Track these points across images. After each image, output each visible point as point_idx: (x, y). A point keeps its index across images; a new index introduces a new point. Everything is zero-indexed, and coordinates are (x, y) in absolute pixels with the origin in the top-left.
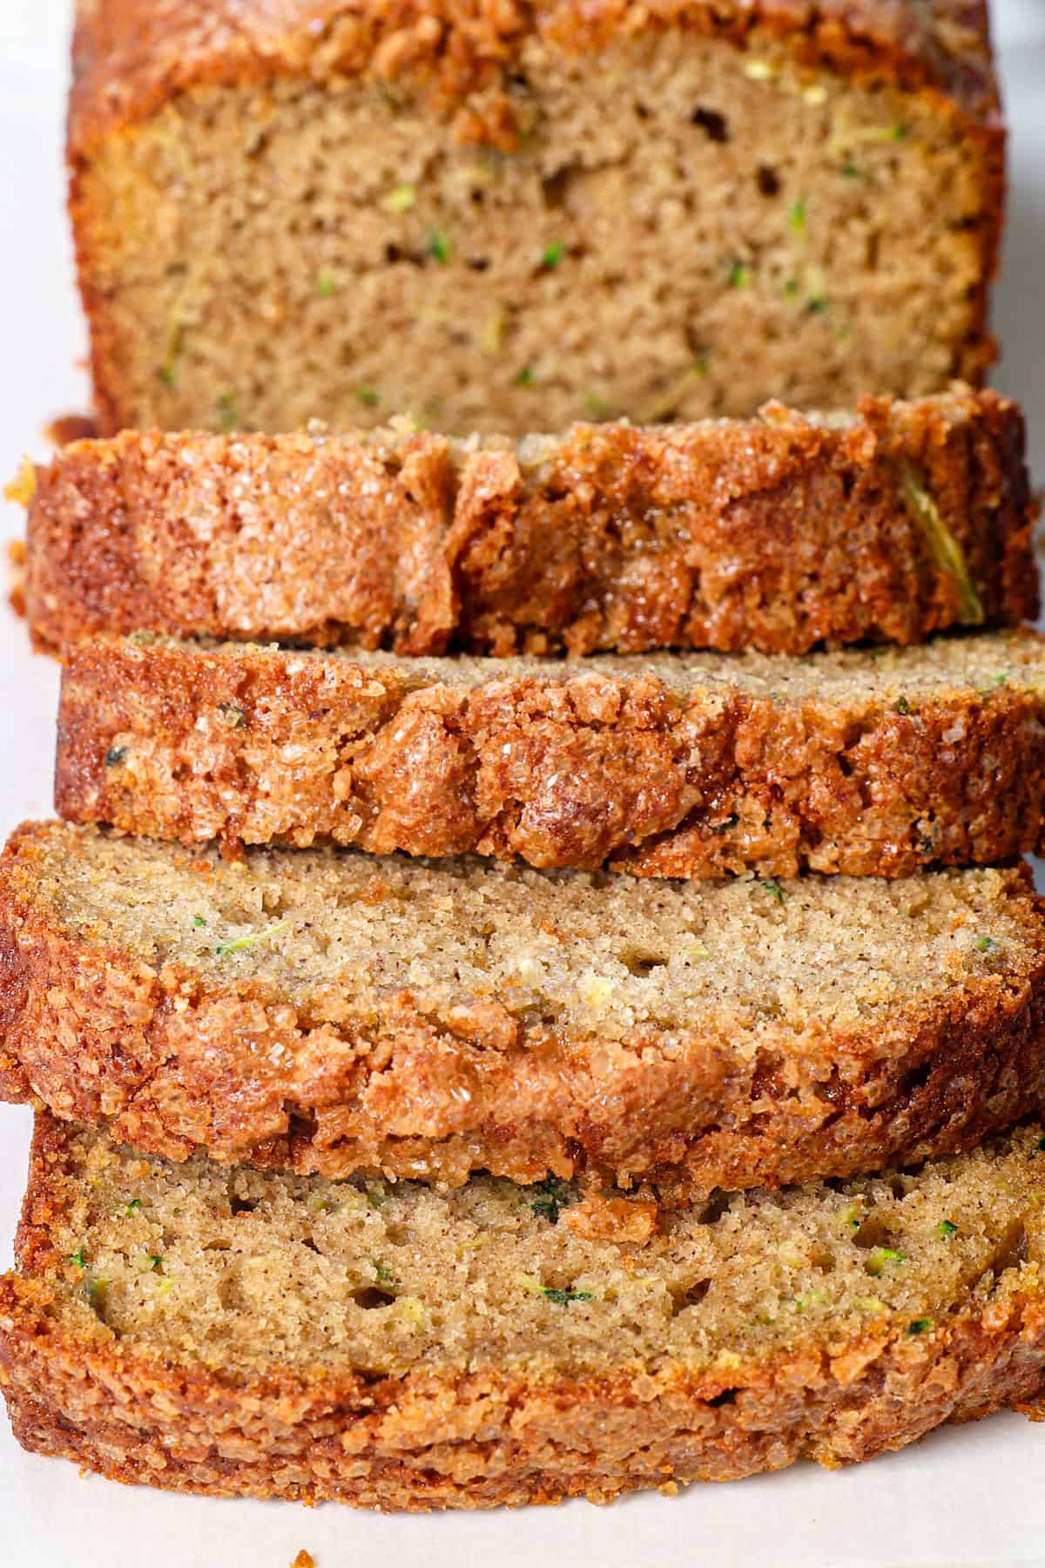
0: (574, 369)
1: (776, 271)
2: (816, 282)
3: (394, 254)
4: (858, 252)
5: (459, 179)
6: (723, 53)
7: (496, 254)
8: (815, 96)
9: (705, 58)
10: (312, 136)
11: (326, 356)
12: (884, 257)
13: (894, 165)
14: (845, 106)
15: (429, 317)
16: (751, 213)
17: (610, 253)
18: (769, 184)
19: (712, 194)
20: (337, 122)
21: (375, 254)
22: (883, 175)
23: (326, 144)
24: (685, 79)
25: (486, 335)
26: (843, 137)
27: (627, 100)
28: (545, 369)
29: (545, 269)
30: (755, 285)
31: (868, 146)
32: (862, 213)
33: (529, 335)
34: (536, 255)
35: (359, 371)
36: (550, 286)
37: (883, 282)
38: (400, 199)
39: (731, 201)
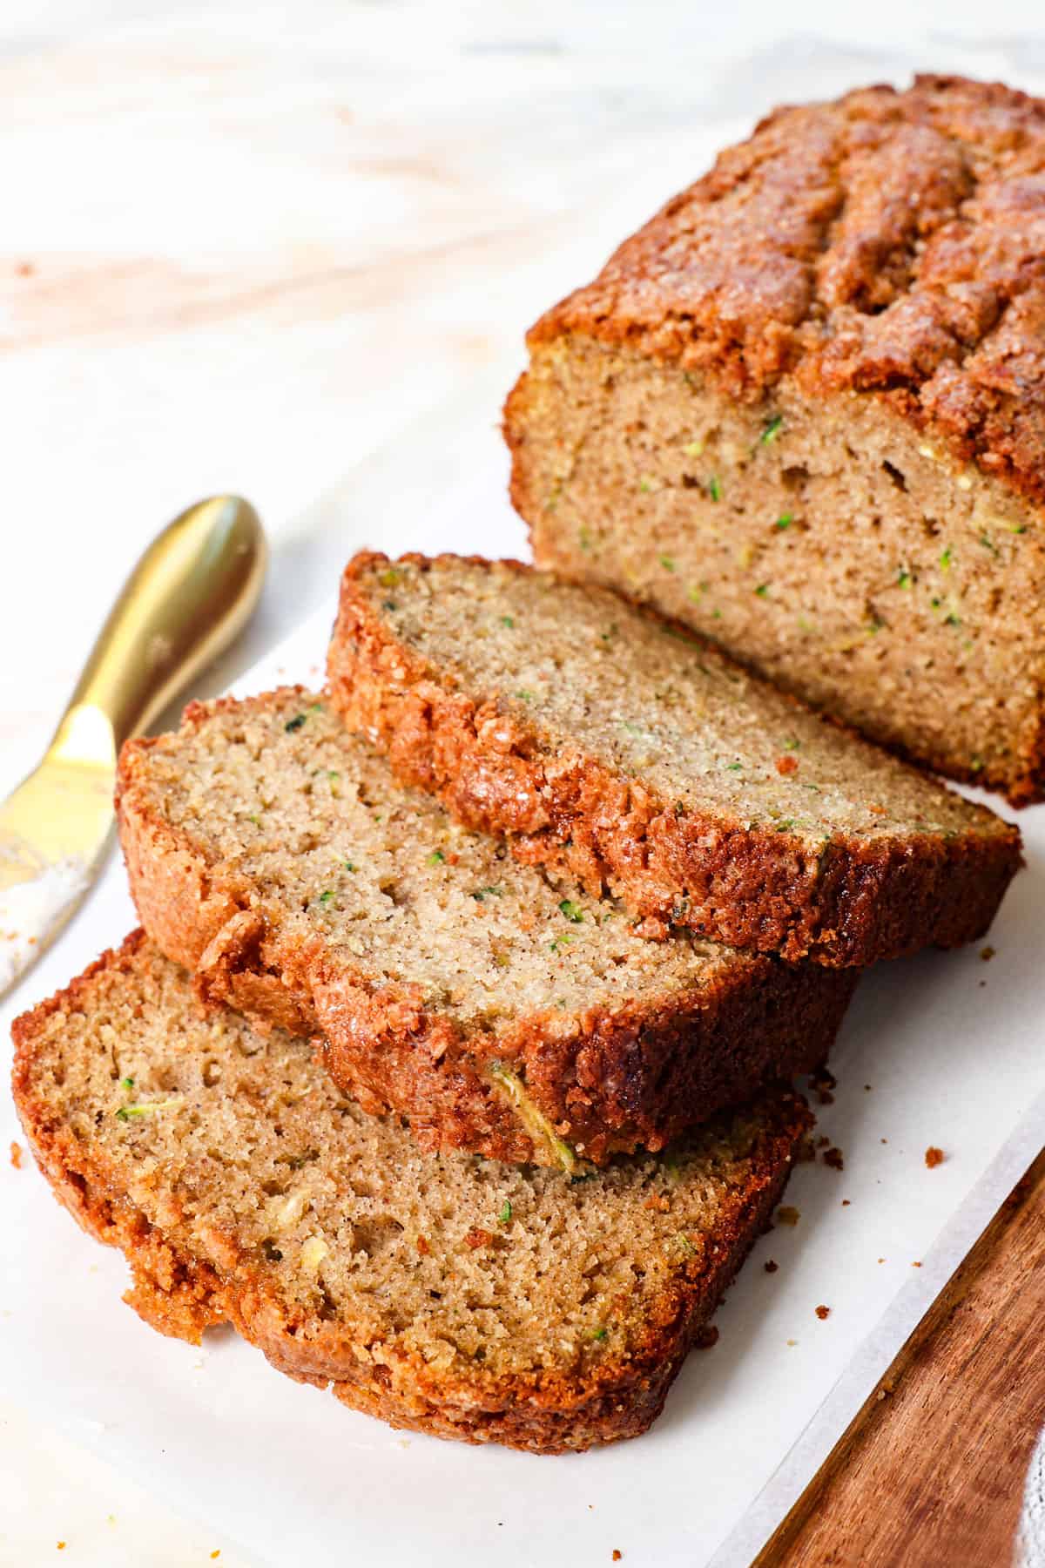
0: (792, 597)
1: (928, 589)
2: (953, 605)
3: (690, 482)
4: (986, 597)
5: (729, 451)
6: (907, 428)
7: (750, 506)
8: (965, 482)
9: (895, 430)
10: (643, 388)
11: (643, 527)
12: (1003, 609)
13: (1015, 550)
14: (983, 499)
15: (707, 531)
16: (914, 541)
17: (821, 532)
18: (931, 529)
19: (892, 524)
20: (657, 384)
21: (676, 478)
22: (1007, 553)
23: (650, 397)
24: (879, 439)
25: (741, 556)
26: (979, 519)
27: (840, 439)
28: (775, 590)
29: (778, 529)
30: (913, 592)
31: (999, 531)
32: (991, 575)
33: (765, 567)
34: (774, 519)
35: (662, 547)
36: (783, 540)
37: (995, 623)
38: (694, 449)
39: (904, 530)
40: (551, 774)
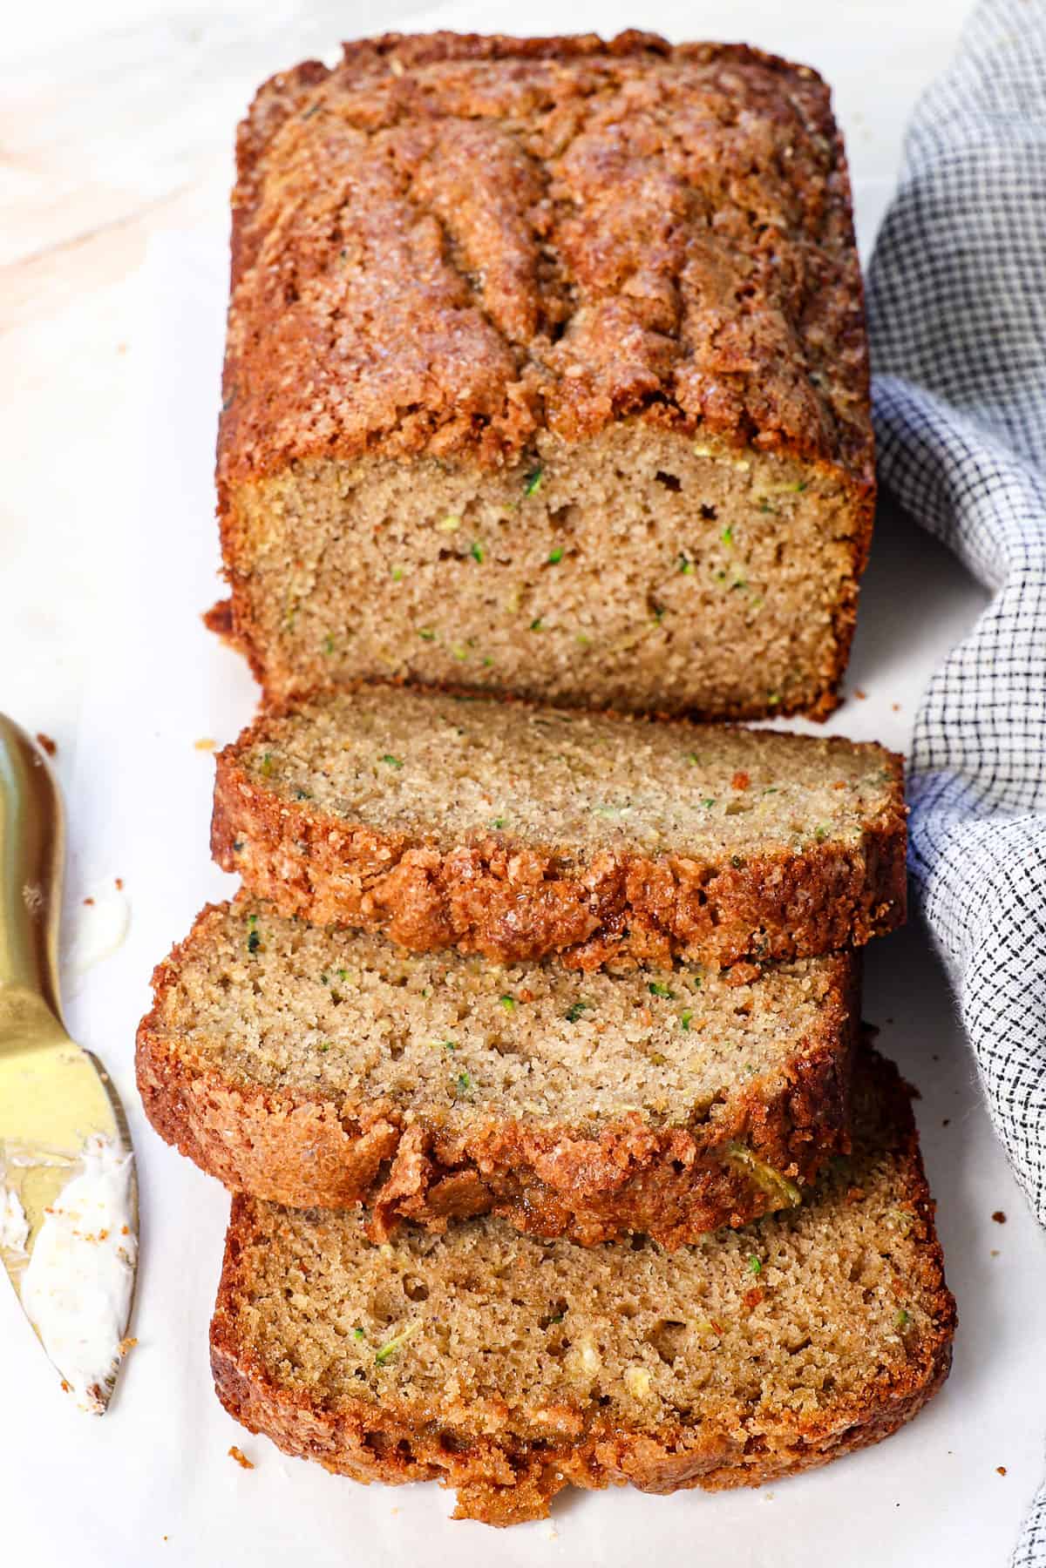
0: (570, 621)
1: (712, 566)
2: (738, 572)
3: (444, 555)
4: (771, 555)
5: (491, 515)
6: (679, 440)
7: (517, 556)
8: (743, 466)
9: (665, 444)
10: (387, 488)
11: (398, 614)
12: (786, 559)
13: (795, 506)
14: (762, 473)
15: (468, 594)
16: (695, 531)
17: (595, 554)
18: (708, 514)
19: (668, 524)
20: (404, 478)
21: (432, 554)
22: (789, 511)
23: (397, 492)
24: (651, 455)
25: (509, 602)
26: (759, 490)
27: (610, 468)
28: (549, 621)
29: (552, 562)
30: (697, 574)
31: (778, 496)
32: (773, 532)
33: (538, 602)
34: (545, 557)
35: (420, 622)
36: (554, 572)
37: (785, 573)
38: (449, 524)
39: (682, 526)
40: (592, 882)
